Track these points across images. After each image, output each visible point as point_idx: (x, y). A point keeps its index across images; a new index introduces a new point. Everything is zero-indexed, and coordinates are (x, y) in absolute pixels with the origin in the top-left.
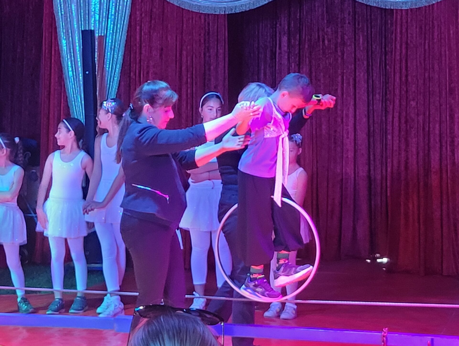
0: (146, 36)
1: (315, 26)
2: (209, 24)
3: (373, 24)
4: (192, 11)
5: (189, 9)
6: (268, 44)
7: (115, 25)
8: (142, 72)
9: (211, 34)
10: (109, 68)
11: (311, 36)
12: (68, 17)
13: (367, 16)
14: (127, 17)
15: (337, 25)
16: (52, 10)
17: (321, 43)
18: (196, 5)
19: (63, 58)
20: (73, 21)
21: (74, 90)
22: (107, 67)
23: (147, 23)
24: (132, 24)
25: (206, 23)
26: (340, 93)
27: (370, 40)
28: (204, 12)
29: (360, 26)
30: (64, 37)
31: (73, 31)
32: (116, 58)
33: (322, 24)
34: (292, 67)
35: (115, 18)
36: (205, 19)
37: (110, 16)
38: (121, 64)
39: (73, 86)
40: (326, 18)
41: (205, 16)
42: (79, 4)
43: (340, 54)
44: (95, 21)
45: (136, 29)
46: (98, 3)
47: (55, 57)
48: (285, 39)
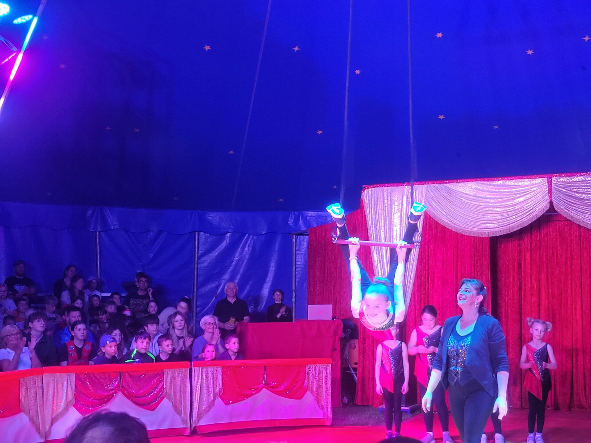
0: (433, 252)
1: (550, 245)
2: (476, 244)
5: (462, 233)
6: (516, 258)
8: (430, 277)
9: (478, 250)
15: (567, 245)
23: (433, 243)
28: (473, 236)
40: (559, 240)
43: (569, 265)
48: (528, 254)
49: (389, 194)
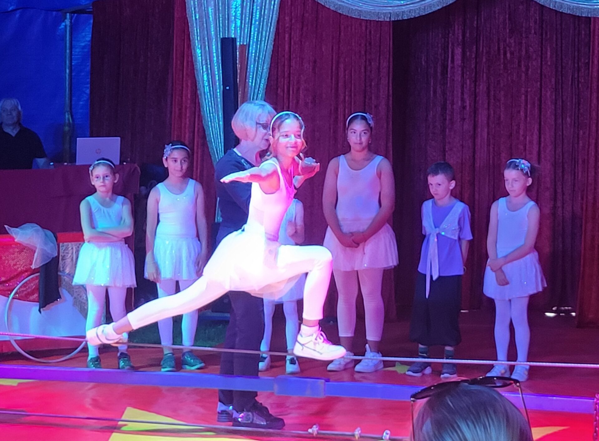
0: (297, 46)
1: (494, 36)
2: (370, 32)
3: (563, 34)
4: (351, 17)
5: (347, 14)
6: (439, 57)
7: (259, 32)
8: (291, 88)
9: (373, 43)
10: (252, 83)
11: (490, 48)
12: (205, 22)
13: (556, 26)
14: (274, 23)
15: (521, 36)
16: (185, 14)
17: (502, 56)
18: (356, 9)
19: (197, 70)
20: (210, 28)
21: (211, 108)
22: (251, 82)
23: (298, 31)
24: (280, 31)
25: (368, 31)
26: (523, 115)
27: (559, 53)
28: (365, 19)
29: (548, 36)
30: (198, 45)
31: (210, 39)
32: (261, 71)
33: (504, 34)
34: (466, 84)
35: (259, 24)
36: (366, 27)
37: (253, 22)
38: (267, 79)
39: (210, 104)
40: (509, 26)
41: (367, 23)
42: (217, 7)
43: (524, 69)
44: (236, 27)
45: (285, 38)
46: (240, 7)
47: (187, 69)
48: (458, 51)
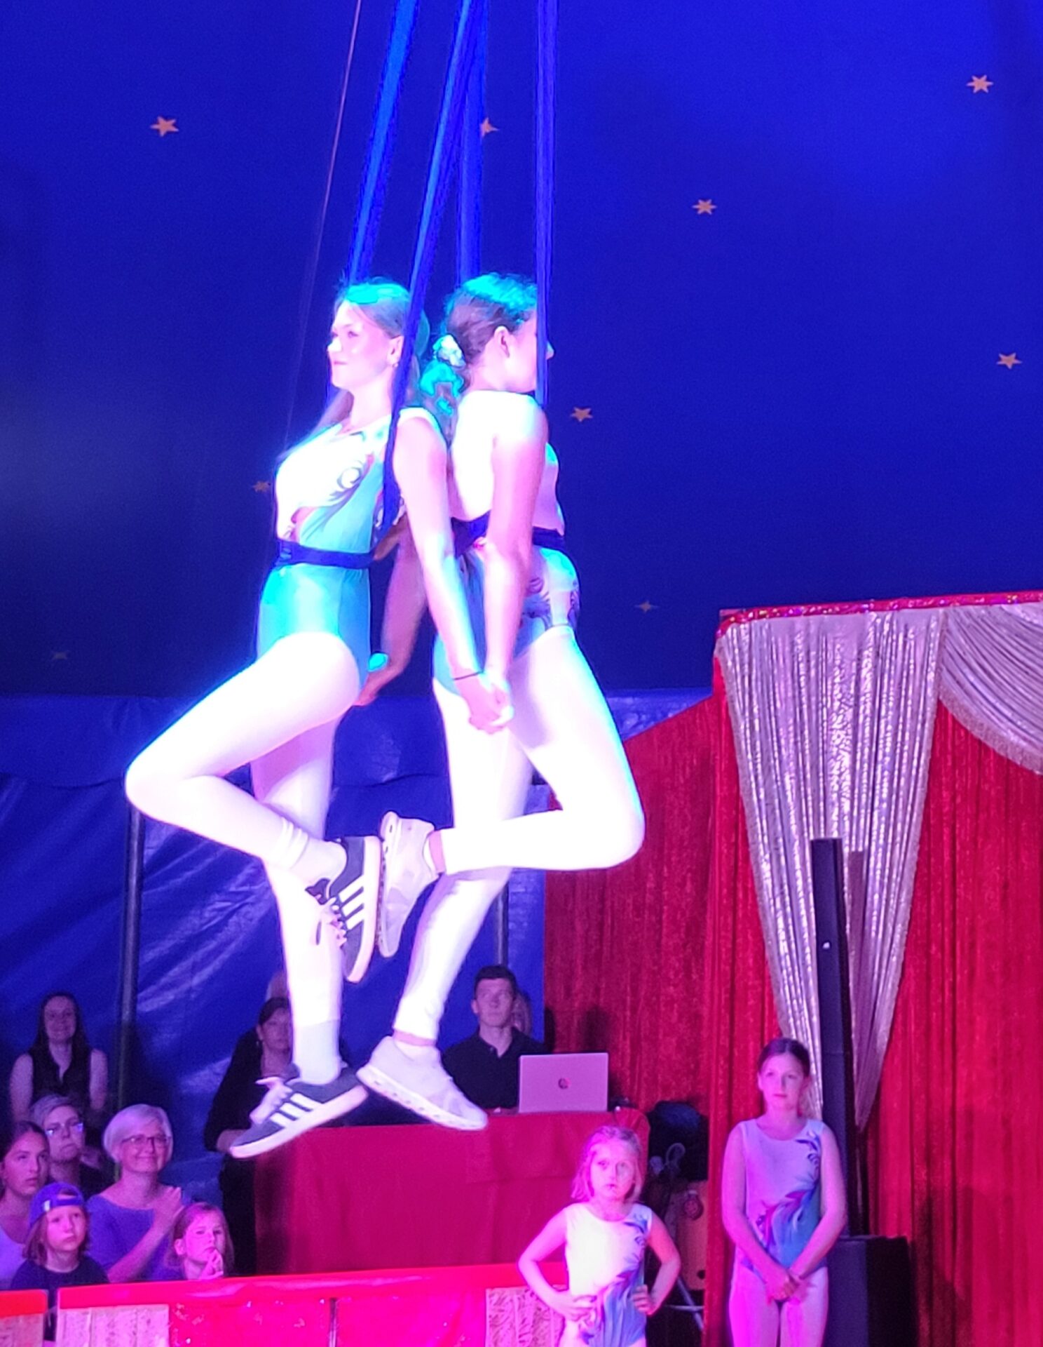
0: (968, 852)
7: (889, 826)
10: (877, 932)
12: (778, 806)
14: (920, 804)
16: (736, 790)
19: (763, 908)
20: (789, 817)
21: (793, 988)
23: (968, 820)
24: (932, 822)
30: (765, 853)
31: (789, 840)
32: (895, 906)
35: (890, 807)
37: (876, 804)
38: (907, 923)
39: (791, 978)
42: (801, 773)
44: (841, 815)
45: (942, 835)
46: (848, 772)
47: (745, 906)
49: (813, 643)
